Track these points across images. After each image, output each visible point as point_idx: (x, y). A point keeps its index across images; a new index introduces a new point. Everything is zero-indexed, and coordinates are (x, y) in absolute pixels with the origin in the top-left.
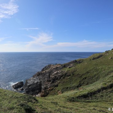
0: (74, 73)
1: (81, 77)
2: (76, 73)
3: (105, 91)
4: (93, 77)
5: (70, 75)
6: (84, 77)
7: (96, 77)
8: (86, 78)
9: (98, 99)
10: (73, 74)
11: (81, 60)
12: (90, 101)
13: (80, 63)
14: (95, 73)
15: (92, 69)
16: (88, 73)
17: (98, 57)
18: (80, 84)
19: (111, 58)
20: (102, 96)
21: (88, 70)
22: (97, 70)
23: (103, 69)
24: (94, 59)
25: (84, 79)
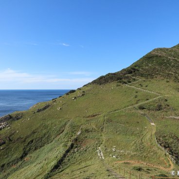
0: (11, 138)
1: (25, 141)
2: (15, 137)
3: (69, 153)
4: (42, 138)
5: (4, 143)
6: (29, 140)
7: (46, 136)
8: (32, 141)
9: (67, 164)
10: (10, 140)
11: (19, 114)
12: (62, 169)
13: (18, 119)
14: (44, 131)
15: (40, 127)
16: (34, 133)
17: (45, 108)
18: (25, 152)
19: (61, 109)
20: (69, 160)
21: (34, 128)
22: (46, 127)
23: (53, 125)
24: (39, 111)
25: (29, 143)
